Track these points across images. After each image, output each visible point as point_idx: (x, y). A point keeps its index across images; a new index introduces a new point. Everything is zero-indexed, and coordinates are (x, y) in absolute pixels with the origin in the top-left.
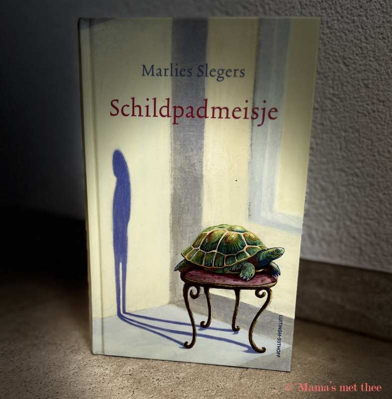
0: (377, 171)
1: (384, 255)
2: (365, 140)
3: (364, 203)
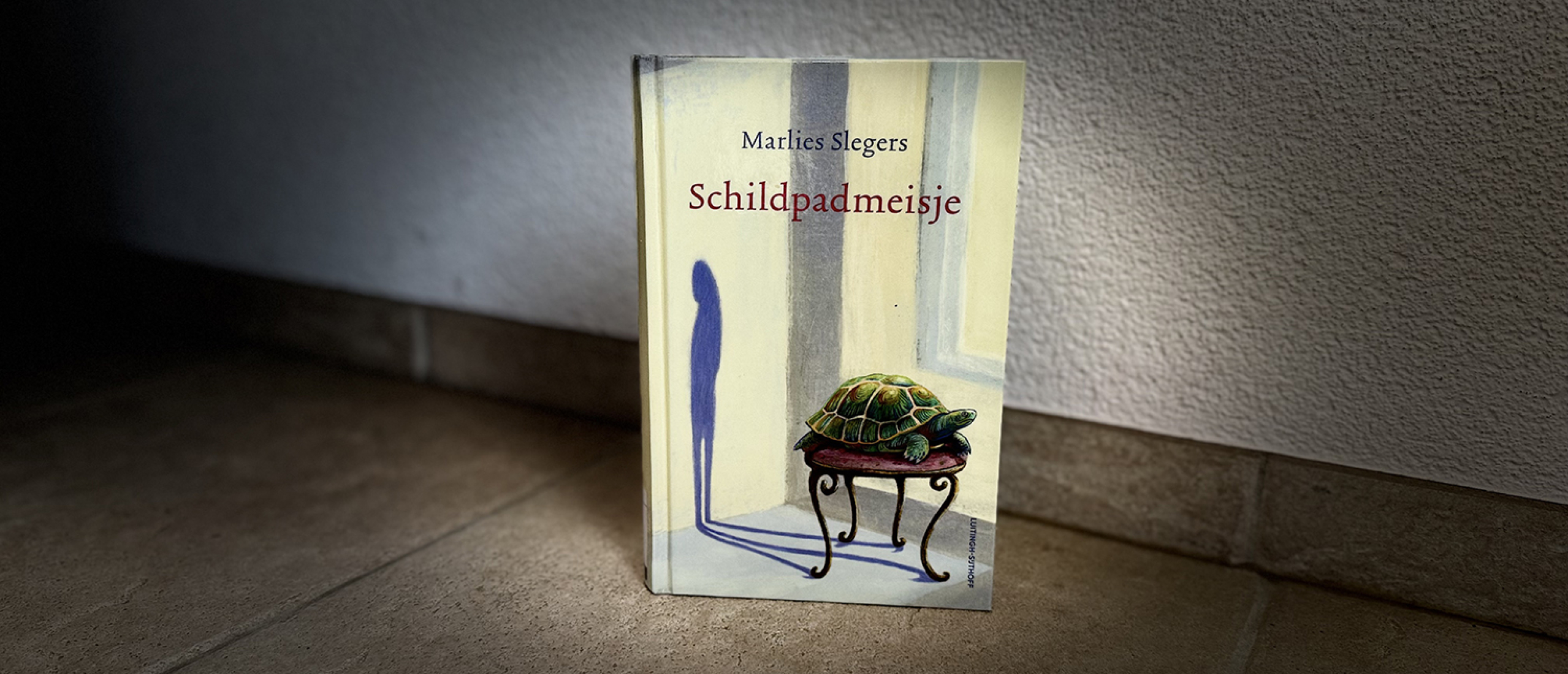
0: (1116, 262)
1: (1134, 401)
2: (1095, 212)
3: (1097, 315)
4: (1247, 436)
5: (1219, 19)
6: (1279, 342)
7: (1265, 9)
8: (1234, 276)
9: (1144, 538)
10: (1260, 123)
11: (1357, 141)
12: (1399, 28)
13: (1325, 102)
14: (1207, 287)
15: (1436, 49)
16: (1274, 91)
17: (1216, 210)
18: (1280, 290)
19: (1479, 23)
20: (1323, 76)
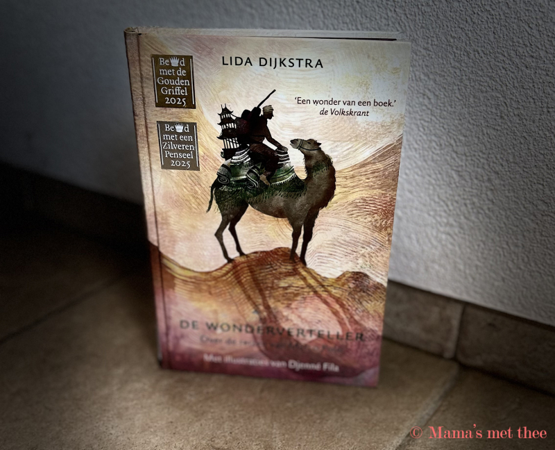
5: (454, 52)
6: (478, 243)
7: (479, 49)
8: (455, 204)
10: (474, 117)
11: (525, 134)
12: (551, 70)
13: (509, 109)
14: (442, 209)
16: (482, 99)
17: (448, 166)
18: (480, 215)
20: (509, 94)
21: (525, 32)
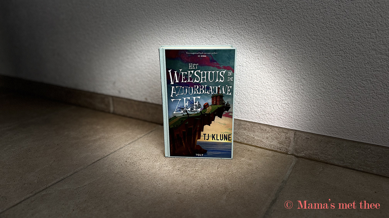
4: (292, 126)
5: (284, 36)
6: (298, 106)
7: (294, 35)
8: (288, 92)
9: (270, 148)
10: (294, 59)
12: (323, 39)
13: (307, 55)
14: (283, 94)
15: (330, 44)
16: (296, 52)
17: (284, 78)
18: (298, 95)
19: (340, 39)
20: (307, 49)
21: (311, 27)
